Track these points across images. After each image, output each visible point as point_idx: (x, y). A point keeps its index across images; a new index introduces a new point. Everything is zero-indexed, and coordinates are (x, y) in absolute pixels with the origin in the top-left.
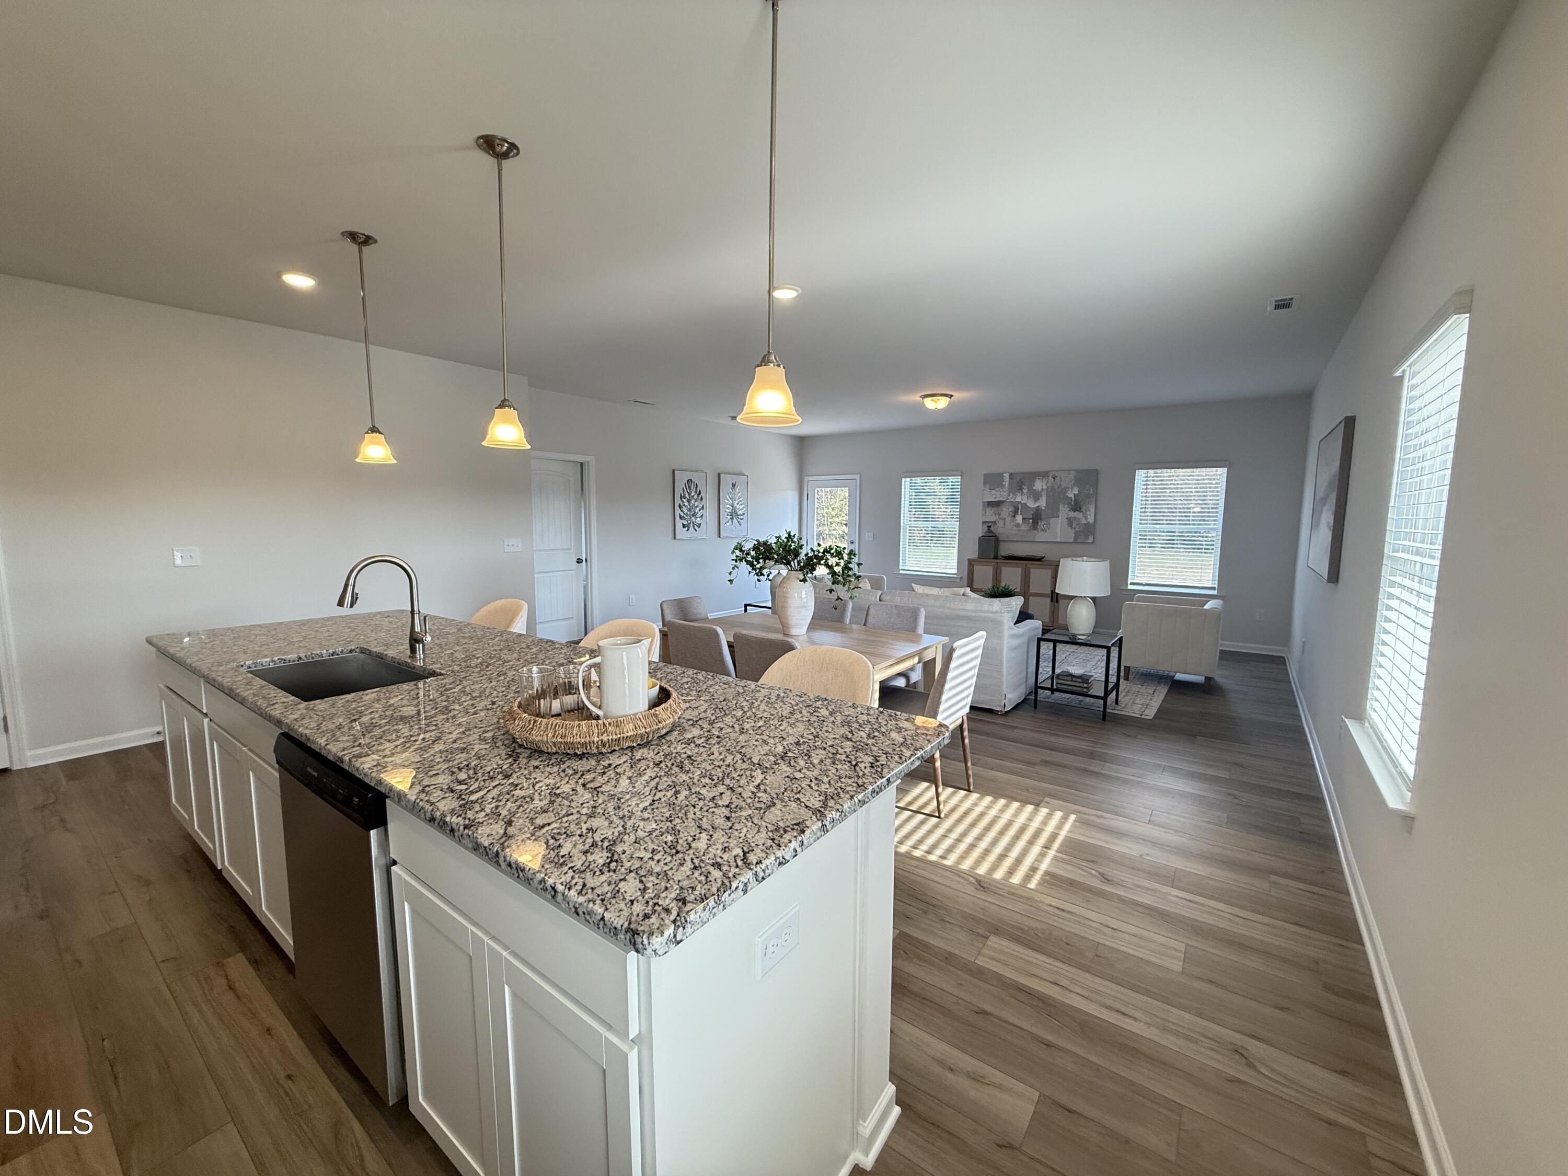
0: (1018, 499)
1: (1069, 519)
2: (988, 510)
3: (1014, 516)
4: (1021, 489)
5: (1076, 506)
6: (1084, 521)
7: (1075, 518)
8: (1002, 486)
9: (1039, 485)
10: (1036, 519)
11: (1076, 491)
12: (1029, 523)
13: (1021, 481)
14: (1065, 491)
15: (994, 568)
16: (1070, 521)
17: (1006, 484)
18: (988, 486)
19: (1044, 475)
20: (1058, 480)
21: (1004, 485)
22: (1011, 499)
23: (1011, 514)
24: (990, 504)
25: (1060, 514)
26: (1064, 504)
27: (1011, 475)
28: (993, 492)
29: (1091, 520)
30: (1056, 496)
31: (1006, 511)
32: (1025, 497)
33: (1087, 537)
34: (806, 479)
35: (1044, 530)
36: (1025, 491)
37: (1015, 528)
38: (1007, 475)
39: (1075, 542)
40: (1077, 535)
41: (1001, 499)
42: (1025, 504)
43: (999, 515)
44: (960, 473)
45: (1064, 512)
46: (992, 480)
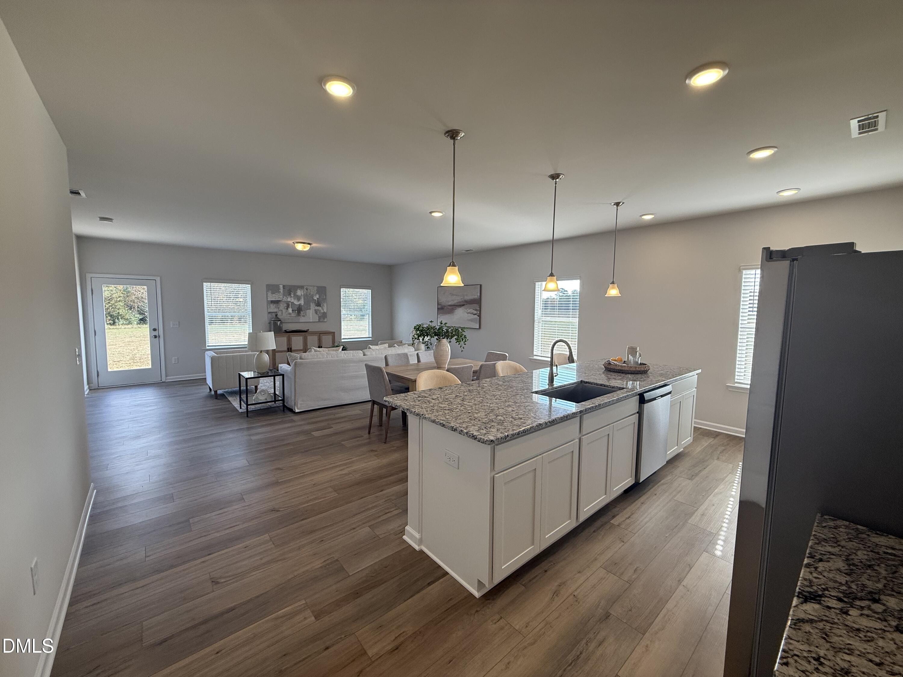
0: (289, 300)
1: (315, 310)
2: (272, 305)
3: (287, 309)
4: (290, 294)
5: (318, 304)
6: (322, 311)
7: (318, 310)
8: (279, 292)
9: (299, 292)
10: (299, 310)
11: (318, 296)
12: (295, 312)
13: (290, 290)
14: (312, 296)
15: (287, 337)
16: (316, 312)
17: (281, 290)
18: (270, 292)
19: (302, 287)
20: (309, 291)
21: (280, 292)
22: (285, 299)
23: (286, 308)
24: (272, 302)
25: (311, 308)
26: (312, 303)
27: (284, 286)
28: (274, 295)
29: (325, 311)
30: (308, 299)
31: (282, 306)
32: (292, 299)
33: (324, 319)
35: (304, 316)
36: (292, 295)
37: (288, 315)
38: (281, 286)
39: (319, 321)
40: (320, 318)
41: (279, 299)
42: (293, 302)
43: (278, 308)
44: (251, 283)
45: (313, 306)
46: (272, 288)
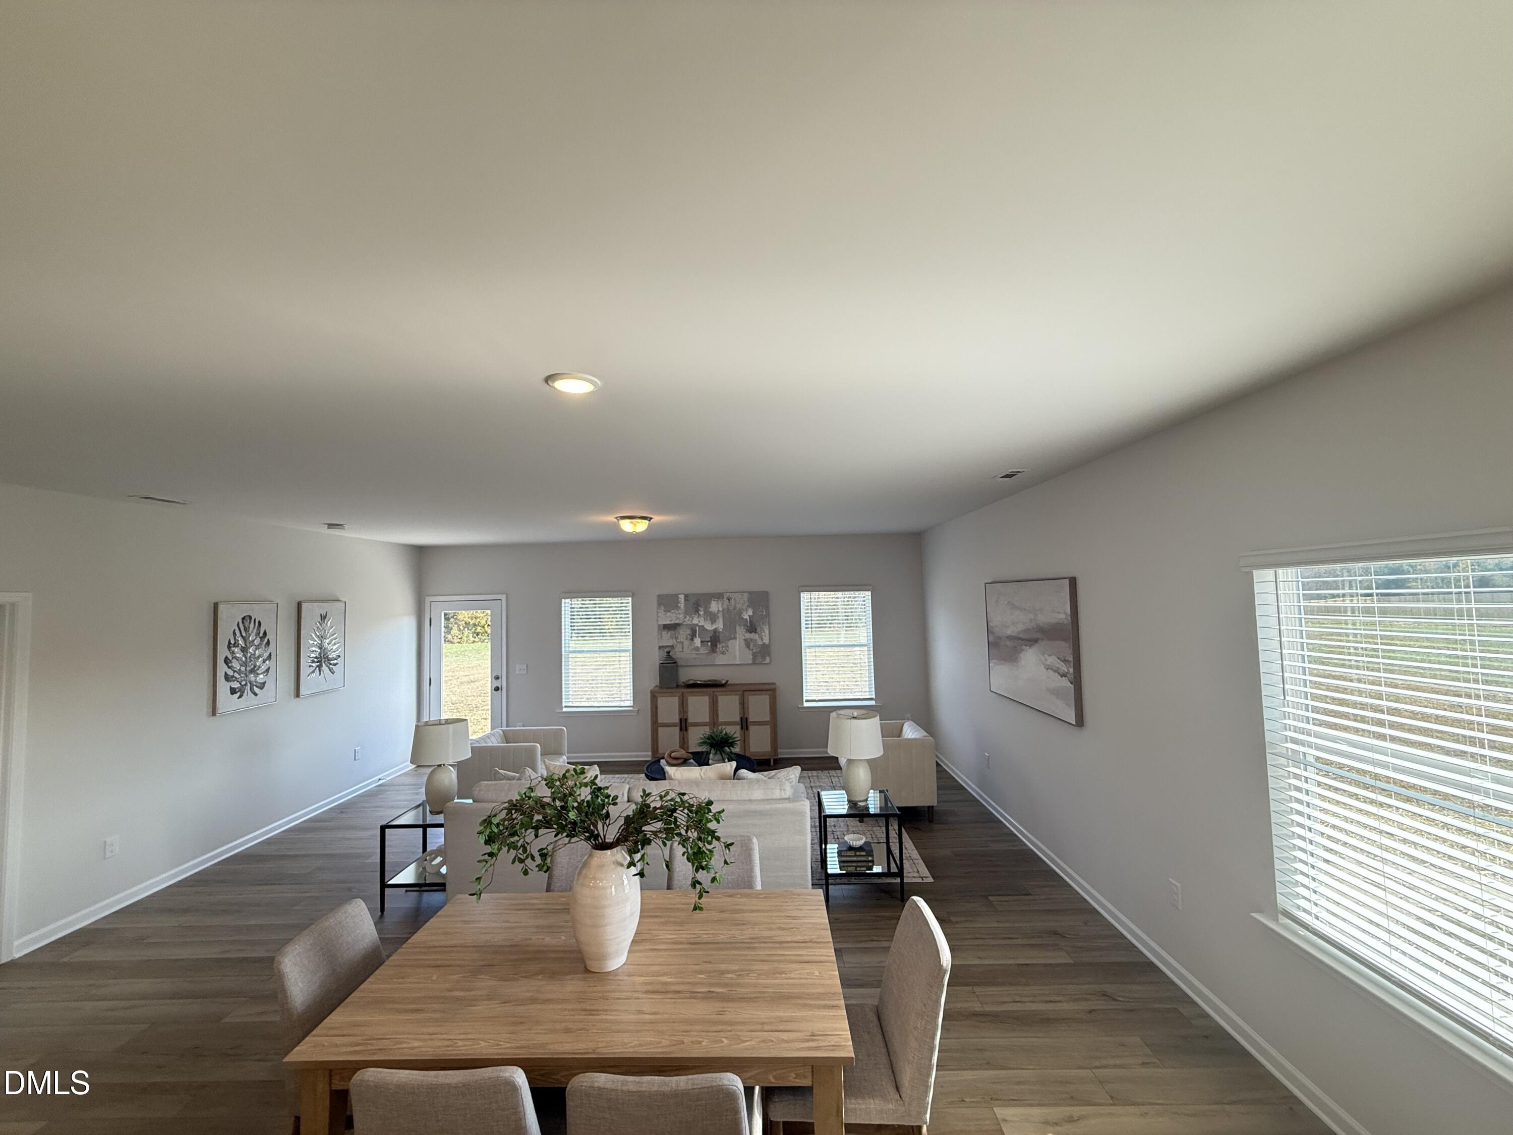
0: (695, 621)
1: (746, 640)
2: (664, 633)
3: (692, 639)
4: (697, 611)
5: (752, 628)
6: (760, 642)
7: (751, 640)
8: (678, 608)
9: (715, 607)
10: (714, 641)
11: (750, 612)
12: (707, 645)
13: (697, 603)
14: (740, 613)
15: (679, 697)
16: (748, 643)
17: (682, 605)
18: (662, 608)
19: (719, 596)
20: (732, 601)
21: (680, 608)
22: (688, 621)
23: (689, 637)
24: (666, 627)
25: (738, 636)
26: (740, 625)
27: (686, 596)
28: (669, 614)
29: (766, 641)
30: (732, 618)
31: (683, 633)
32: (702, 619)
33: (764, 658)
34: (428, 599)
35: (723, 653)
36: (701, 613)
37: (694, 652)
38: (682, 597)
39: (754, 663)
40: (755, 656)
41: (677, 622)
42: (703, 626)
43: (676, 638)
44: (631, 594)
45: (741, 633)
46: (667, 602)
